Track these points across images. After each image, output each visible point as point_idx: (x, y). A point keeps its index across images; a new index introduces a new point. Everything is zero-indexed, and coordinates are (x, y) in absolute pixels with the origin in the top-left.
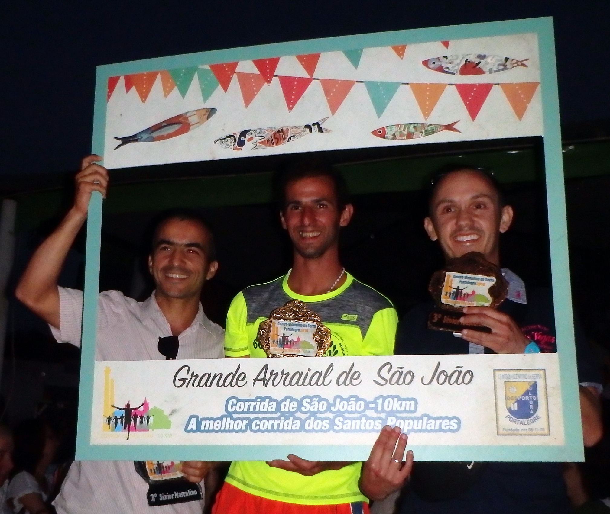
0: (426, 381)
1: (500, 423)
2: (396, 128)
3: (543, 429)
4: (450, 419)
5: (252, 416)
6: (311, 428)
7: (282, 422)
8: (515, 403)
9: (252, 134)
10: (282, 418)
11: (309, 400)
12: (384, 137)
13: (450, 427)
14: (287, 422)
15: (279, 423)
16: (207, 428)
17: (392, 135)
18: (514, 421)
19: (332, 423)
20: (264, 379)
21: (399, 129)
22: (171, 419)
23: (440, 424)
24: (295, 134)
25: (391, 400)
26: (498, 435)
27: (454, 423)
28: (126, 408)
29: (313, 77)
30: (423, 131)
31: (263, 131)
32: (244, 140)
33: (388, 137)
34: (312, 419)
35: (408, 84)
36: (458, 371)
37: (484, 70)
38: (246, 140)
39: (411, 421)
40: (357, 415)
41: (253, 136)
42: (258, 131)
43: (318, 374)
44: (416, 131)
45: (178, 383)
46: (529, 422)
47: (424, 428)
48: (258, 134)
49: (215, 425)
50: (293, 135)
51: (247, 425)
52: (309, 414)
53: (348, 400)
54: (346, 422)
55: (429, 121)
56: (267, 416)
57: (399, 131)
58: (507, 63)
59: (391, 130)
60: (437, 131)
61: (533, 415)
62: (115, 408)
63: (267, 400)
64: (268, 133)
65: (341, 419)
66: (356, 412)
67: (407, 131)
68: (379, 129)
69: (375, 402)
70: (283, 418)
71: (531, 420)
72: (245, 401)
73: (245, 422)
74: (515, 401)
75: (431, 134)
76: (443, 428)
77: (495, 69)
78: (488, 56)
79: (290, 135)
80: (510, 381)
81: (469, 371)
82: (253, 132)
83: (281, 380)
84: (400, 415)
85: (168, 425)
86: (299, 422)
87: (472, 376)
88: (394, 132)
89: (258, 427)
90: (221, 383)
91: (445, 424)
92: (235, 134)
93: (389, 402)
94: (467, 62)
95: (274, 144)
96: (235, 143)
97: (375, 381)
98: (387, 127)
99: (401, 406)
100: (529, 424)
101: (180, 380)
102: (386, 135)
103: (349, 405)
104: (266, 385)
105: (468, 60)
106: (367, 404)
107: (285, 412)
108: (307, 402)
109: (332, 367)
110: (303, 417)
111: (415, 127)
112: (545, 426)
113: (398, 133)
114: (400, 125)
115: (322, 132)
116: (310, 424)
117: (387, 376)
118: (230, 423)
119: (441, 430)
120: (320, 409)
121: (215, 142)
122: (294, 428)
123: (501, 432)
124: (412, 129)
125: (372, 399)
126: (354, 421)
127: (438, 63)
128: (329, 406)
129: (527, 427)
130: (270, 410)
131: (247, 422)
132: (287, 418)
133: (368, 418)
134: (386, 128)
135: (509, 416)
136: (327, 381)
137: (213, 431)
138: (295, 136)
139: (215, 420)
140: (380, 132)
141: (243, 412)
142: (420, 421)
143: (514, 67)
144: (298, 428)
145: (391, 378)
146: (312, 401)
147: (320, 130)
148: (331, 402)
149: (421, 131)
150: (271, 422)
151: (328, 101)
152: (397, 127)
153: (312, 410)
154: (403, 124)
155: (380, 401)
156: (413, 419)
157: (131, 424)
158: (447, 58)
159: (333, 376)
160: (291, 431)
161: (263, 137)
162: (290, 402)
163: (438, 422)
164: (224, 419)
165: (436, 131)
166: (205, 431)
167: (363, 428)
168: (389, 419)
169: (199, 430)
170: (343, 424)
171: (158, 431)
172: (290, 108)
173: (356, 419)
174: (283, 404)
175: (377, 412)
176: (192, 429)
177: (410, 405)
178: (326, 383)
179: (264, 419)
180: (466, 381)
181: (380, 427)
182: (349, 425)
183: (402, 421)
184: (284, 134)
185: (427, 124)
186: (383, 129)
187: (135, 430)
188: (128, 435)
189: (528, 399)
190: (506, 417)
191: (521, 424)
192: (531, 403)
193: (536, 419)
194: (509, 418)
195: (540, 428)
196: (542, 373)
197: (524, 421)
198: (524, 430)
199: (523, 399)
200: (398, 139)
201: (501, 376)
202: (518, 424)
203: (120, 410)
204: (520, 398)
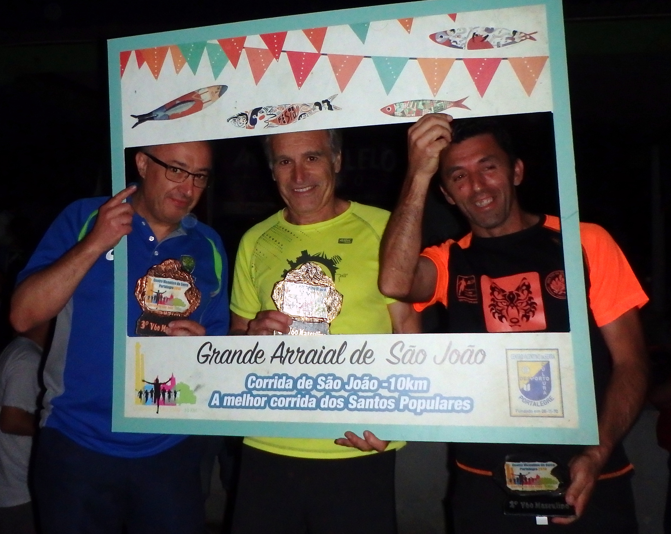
0: (438, 361)
1: (513, 404)
3: (556, 411)
4: (463, 399)
5: (270, 393)
6: (326, 406)
7: (299, 399)
8: (528, 384)
9: (263, 112)
10: (298, 395)
11: (324, 379)
12: (393, 115)
13: (463, 407)
14: (303, 399)
15: (296, 400)
17: (402, 112)
18: (527, 402)
19: (347, 402)
20: (281, 357)
21: (407, 106)
22: (196, 394)
23: (453, 405)
24: (306, 112)
25: (403, 379)
26: (511, 416)
27: (466, 404)
28: (155, 382)
29: (321, 53)
30: (432, 108)
31: (274, 109)
32: (256, 118)
33: (398, 114)
34: (328, 397)
35: (416, 59)
36: (469, 350)
37: (492, 43)
38: (258, 118)
39: (424, 401)
40: (371, 394)
41: (265, 114)
42: (270, 109)
43: (332, 352)
44: (425, 107)
45: (202, 359)
46: (542, 403)
47: (436, 408)
48: (269, 112)
49: (237, 401)
50: (304, 113)
51: (266, 402)
52: (324, 392)
53: (362, 379)
54: (359, 401)
55: (437, 98)
56: (285, 393)
57: (407, 108)
58: (515, 37)
59: (400, 107)
61: (546, 396)
62: (145, 382)
63: (284, 378)
64: (279, 111)
65: (355, 398)
66: (369, 390)
67: (416, 108)
68: (388, 106)
69: (388, 381)
71: (545, 402)
72: (263, 378)
73: (264, 399)
74: (528, 381)
75: (440, 110)
76: (456, 408)
77: (503, 42)
78: (497, 29)
79: (301, 113)
80: (522, 361)
81: (481, 351)
82: (264, 110)
83: (297, 357)
84: (412, 394)
85: (193, 400)
86: (314, 400)
87: (484, 356)
88: (403, 109)
89: (276, 404)
90: (241, 360)
91: (458, 404)
92: (247, 112)
93: (402, 381)
94: (475, 36)
95: (285, 123)
96: (247, 121)
97: (388, 360)
98: (395, 104)
99: (413, 385)
100: (542, 405)
101: (203, 356)
102: (395, 113)
103: (362, 384)
104: (282, 362)
105: (476, 34)
106: (380, 383)
107: (301, 390)
108: (322, 380)
109: (345, 345)
110: (319, 394)
111: (423, 104)
112: (559, 407)
113: (407, 110)
114: (408, 102)
115: (332, 110)
116: (326, 402)
117: (400, 355)
118: (250, 400)
119: (453, 410)
120: (335, 388)
121: (228, 121)
122: (310, 406)
123: (514, 413)
124: (421, 106)
125: (385, 379)
126: (368, 400)
127: (445, 37)
128: (343, 384)
129: (540, 408)
130: (287, 387)
131: (266, 399)
132: (303, 396)
133: (381, 397)
134: (394, 105)
135: (522, 397)
136: (341, 360)
137: (235, 407)
138: (306, 114)
139: (236, 396)
140: (389, 109)
141: (262, 389)
142: (433, 401)
143: (522, 40)
145: (404, 357)
146: (327, 379)
147: (330, 108)
148: (346, 380)
149: (430, 108)
150: (288, 399)
151: (337, 77)
152: (406, 104)
153: (327, 388)
154: (412, 101)
155: (393, 380)
156: (426, 398)
157: (161, 398)
158: (454, 32)
159: (347, 354)
160: (308, 409)
161: (274, 116)
162: (306, 380)
163: (451, 402)
164: (245, 395)
165: (445, 108)
166: (226, 407)
167: (376, 407)
168: (403, 398)
169: (221, 406)
170: (357, 403)
171: (184, 406)
172: (300, 85)
173: (369, 397)
174: (299, 381)
175: (390, 391)
176: (215, 404)
177: (423, 384)
178: (340, 361)
179: (282, 396)
180: (479, 360)
181: (393, 406)
182: (362, 404)
183: (415, 401)
184: (294, 112)
185: (435, 101)
186: (392, 106)
187: (164, 404)
188: (158, 409)
189: (541, 380)
190: (519, 398)
191: (534, 405)
192: (544, 384)
193: (549, 400)
194: (522, 399)
195: (554, 410)
196: (555, 353)
197: (537, 403)
198: (538, 412)
199: (536, 380)
200: (407, 116)
201: (514, 355)
202: (531, 405)
203: (150, 385)
204: (533, 378)
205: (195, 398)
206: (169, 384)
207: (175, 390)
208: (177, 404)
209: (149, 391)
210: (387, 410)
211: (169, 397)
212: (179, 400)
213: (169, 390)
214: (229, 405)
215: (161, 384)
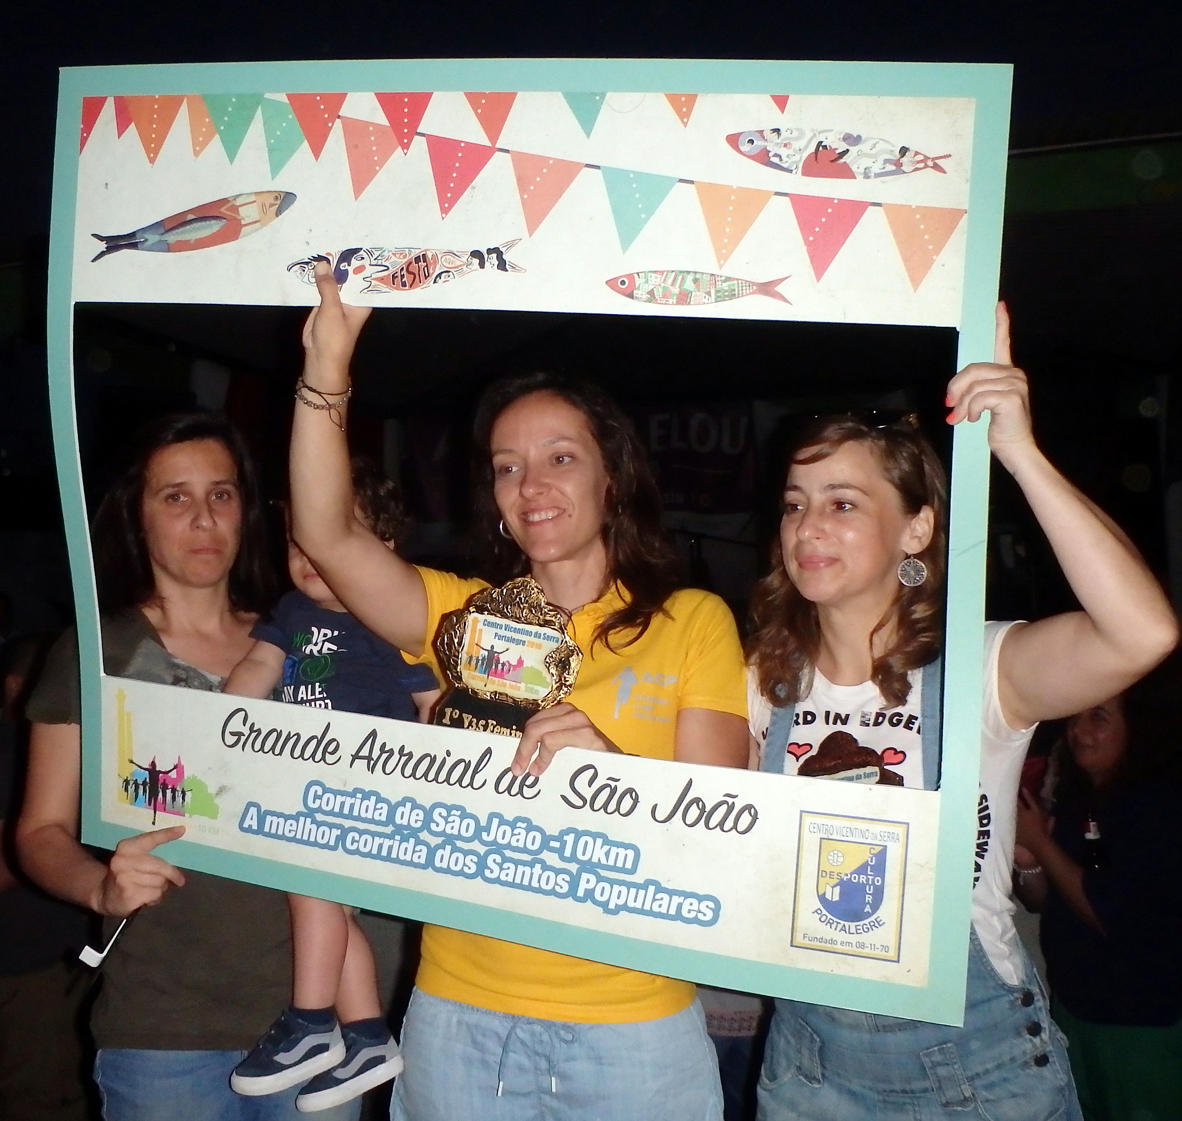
0: (661, 815)
1: (799, 923)
2: (656, 278)
3: (886, 948)
4: (700, 898)
5: (347, 823)
6: (444, 865)
7: (397, 844)
8: (833, 887)
9: (363, 258)
10: (396, 836)
11: (444, 813)
12: (631, 296)
13: (698, 914)
14: (405, 844)
15: (392, 845)
16: (273, 831)
17: (648, 293)
18: (829, 923)
19: (482, 864)
20: (369, 758)
21: (662, 280)
22: (217, 801)
23: (680, 906)
24: (451, 268)
25: (590, 840)
26: (792, 946)
27: (706, 908)
28: (151, 768)
29: (498, 146)
30: (713, 291)
31: (386, 254)
32: (347, 270)
33: (640, 296)
34: (448, 848)
35: (692, 182)
36: (726, 802)
37: (854, 168)
38: (351, 269)
39: (624, 889)
40: (527, 857)
41: (366, 262)
42: (377, 254)
43: (462, 765)
44: (698, 288)
45: (231, 740)
46: (859, 929)
47: (647, 907)
48: (375, 259)
50: (446, 270)
51: (338, 838)
52: (443, 838)
53: (513, 825)
54: (505, 866)
56: (372, 827)
57: (663, 285)
58: (903, 160)
59: (647, 282)
60: (741, 295)
61: (869, 915)
62: (134, 765)
63: (373, 799)
64: (397, 260)
65: (499, 859)
66: (524, 850)
67: (680, 287)
68: (621, 277)
69: (561, 838)
70: (398, 838)
71: (865, 926)
72: (336, 793)
73: (335, 832)
74: (837, 881)
75: (728, 298)
76: (685, 913)
77: (876, 168)
78: (868, 139)
79: (440, 269)
80: (832, 840)
81: (749, 807)
82: (365, 255)
83: (399, 762)
84: (603, 873)
85: (213, 812)
86: (425, 849)
87: (755, 818)
88: (653, 287)
89: (355, 845)
90: (297, 753)
91: (689, 907)
92: (331, 255)
93: (586, 843)
94: (821, 148)
95: (406, 286)
97: (563, 798)
98: (638, 274)
99: (607, 855)
100: (857, 933)
101: (233, 734)
102: (635, 292)
103: (513, 835)
104: (372, 769)
105: (823, 144)
106: (546, 839)
107: (402, 827)
108: (440, 814)
109: (489, 755)
110: (433, 841)
111: (695, 281)
112: (892, 941)
113: (661, 290)
114: (665, 273)
115: (506, 270)
116: (443, 857)
117: (588, 793)
118: (310, 829)
119: (678, 916)
120: (463, 833)
121: (289, 268)
122: (415, 860)
123: (799, 940)
124: (689, 284)
125: (556, 832)
126: (521, 868)
127: (759, 143)
128: (479, 829)
129: (853, 939)
130: (377, 817)
131: (339, 832)
132: (405, 839)
133: (545, 867)
134: (635, 275)
135: (819, 912)
136: (479, 781)
137: (283, 837)
138: (451, 273)
139: (287, 818)
140: (623, 283)
141: (331, 813)
142: (642, 892)
143: (917, 169)
144: (422, 861)
145: (595, 797)
146: (449, 815)
147: (502, 265)
148: (483, 823)
149: (708, 290)
150: (378, 841)
151: (524, 202)
152: (659, 276)
153: (448, 831)
154: (673, 271)
155: (570, 839)
156: (629, 885)
157: (159, 797)
158: (779, 135)
159: (490, 773)
160: (411, 864)
161: (386, 268)
162: (412, 809)
163: (676, 900)
164: (302, 819)
165: (739, 294)
166: (268, 835)
167: (535, 884)
168: (585, 876)
169: (260, 831)
171: (197, 819)
172: (445, 211)
173: (525, 863)
174: (400, 810)
175: (562, 858)
177: (626, 855)
178: (477, 783)
179: (366, 832)
180: (742, 825)
181: (566, 888)
182: (509, 873)
183: (607, 886)
184: (427, 266)
185: (721, 276)
186: (630, 277)
187: (165, 811)
188: (155, 816)
189: (865, 882)
190: (813, 913)
191: (842, 929)
192: (870, 890)
193: (874, 926)
194: (819, 916)
195: (881, 946)
196: (900, 830)
197: (849, 926)
198: (848, 944)
199: (854, 881)
200: (659, 302)
201: (816, 826)
202: (836, 929)
203: (143, 770)
204: (849, 877)
205: (217, 807)
206: (173, 775)
207: (183, 789)
208: (186, 814)
209: (140, 782)
210: (553, 893)
211: (174, 798)
212: (189, 807)
213: (173, 786)
214: (275, 832)
215: (160, 772)
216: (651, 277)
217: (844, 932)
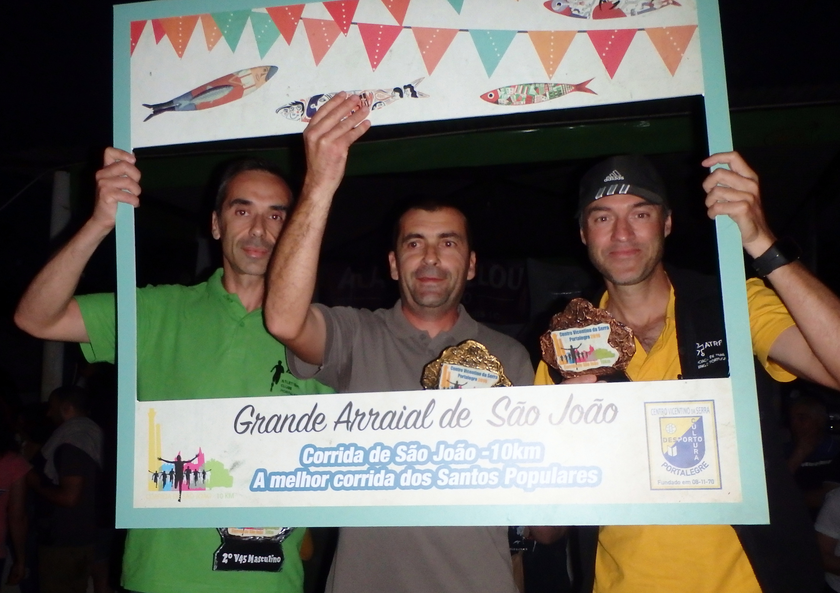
0: (555, 420)
1: (654, 473)
2: (511, 90)
3: (711, 481)
4: (588, 469)
5: (334, 469)
6: (408, 484)
7: (372, 476)
8: (673, 446)
11: (405, 448)
12: (497, 102)
13: (588, 479)
14: (377, 476)
15: (368, 477)
16: (277, 486)
17: (508, 100)
18: (673, 471)
19: (435, 478)
20: (348, 422)
21: (515, 91)
22: (232, 474)
23: (575, 477)
24: (382, 100)
25: (510, 445)
26: (651, 489)
27: (593, 474)
28: (177, 460)
29: (403, 25)
30: (547, 94)
32: (315, 108)
33: (502, 102)
34: (410, 471)
35: (526, 32)
36: (597, 404)
37: (624, 11)
39: (536, 473)
40: (467, 466)
43: (415, 414)
44: (538, 93)
45: (241, 428)
46: (693, 472)
47: (553, 481)
49: (287, 482)
50: (379, 101)
51: (327, 481)
52: (405, 466)
53: (455, 447)
54: (452, 475)
55: (554, 81)
56: (353, 469)
57: (516, 94)
58: (654, 2)
59: (506, 93)
60: (565, 93)
61: (697, 462)
62: (162, 461)
63: (352, 449)
65: (447, 471)
66: (465, 462)
67: (526, 94)
68: (490, 92)
69: (489, 448)
70: (372, 472)
71: (696, 469)
72: (324, 450)
73: (326, 477)
74: (674, 443)
75: (557, 96)
76: (579, 481)
77: (638, 9)
79: (375, 101)
80: (667, 417)
81: (611, 405)
82: (325, 98)
83: (369, 421)
84: (521, 465)
85: (228, 482)
86: (392, 476)
87: (616, 411)
89: (341, 483)
90: (294, 427)
91: (581, 476)
92: (303, 100)
93: (507, 448)
94: (602, 3)
96: (304, 111)
97: (490, 422)
98: (500, 89)
99: (523, 453)
100: (692, 475)
101: (242, 424)
102: (499, 100)
103: (455, 453)
104: (350, 428)
106: (479, 451)
107: (375, 464)
108: (402, 450)
109: (433, 404)
110: (398, 469)
111: (536, 89)
112: (715, 476)
113: (515, 97)
114: (516, 87)
115: (416, 97)
116: (407, 478)
117: (505, 414)
118: (306, 479)
119: (575, 484)
120: (420, 459)
121: (277, 112)
122: (387, 484)
123: (656, 485)
124: (532, 91)
125: (485, 445)
126: (463, 474)
127: (564, 5)
128: (431, 455)
129: (691, 478)
130: (356, 461)
131: (328, 477)
132: (378, 472)
133: (480, 470)
134: (498, 90)
135: (665, 464)
136: (427, 422)
137: (286, 489)
138: (382, 103)
139: (287, 474)
140: (491, 95)
141: (322, 465)
142: (549, 472)
143: (662, 6)
144: (392, 484)
145: (510, 417)
146: (408, 449)
147: (414, 94)
148: (433, 449)
149: (545, 93)
150: (357, 476)
151: (424, 56)
152: (513, 89)
153: (409, 460)
154: (521, 85)
155: (496, 447)
156: (539, 469)
157: (184, 481)
159: (435, 415)
160: (384, 488)
162: (381, 450)
163: (572, 473)
164: (299, 473)
166: (275, 489)
167: (474, 483)
168: (508, 470)
169: (267, 488)
170: (449, 478)
171: (216, 490)
172: (374, 66)
173: (465, 470)
174: (373, 452)
175: (491, 461)
176: (259, 486)
177: (535, 451)
178: (426, 424)
179: (349, 472)
180: (608, 418)
181: (496, 480)
182: (456, 479)
183: (524, 473)
184: (366, 100)
185: (551, 84)
186: (495, 92)
187: (189, 489)
188: (180, 495)
189: (692, 441)
190: (662, 466)
191: (682, 474)
192: (696, 446)
193: (702, 468)
194: (666, 467)
195: (709, 480)
196: (709, 405)
197: (686, 471)
198: (687, 482)
199: (684, 441)
200: (514, 104)
201: (655, 410)
202: (678, 474)
203: (169, 464)
204: (681, 439)
205: (232, 478)
207: (204, 470)
208: (207, 489)
209: (167, 472)
210: (488, 486)
211: (196, 478)
212: (209, 483)
213: (196, 470)
214: (278, 487)
215: (184, 462)
216: (508, 90)
217: (683, 475)
